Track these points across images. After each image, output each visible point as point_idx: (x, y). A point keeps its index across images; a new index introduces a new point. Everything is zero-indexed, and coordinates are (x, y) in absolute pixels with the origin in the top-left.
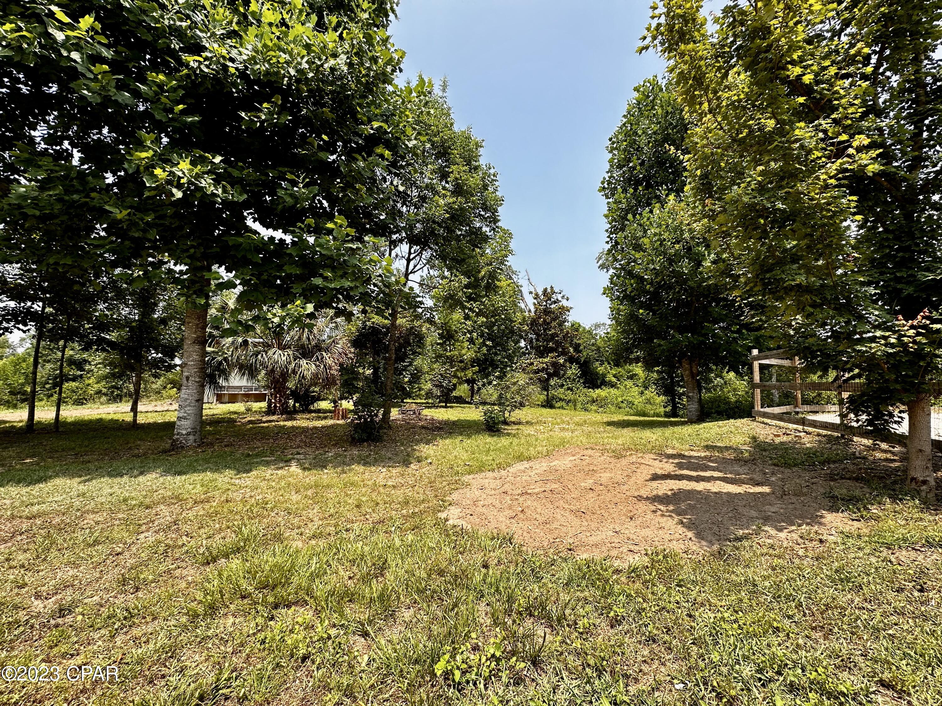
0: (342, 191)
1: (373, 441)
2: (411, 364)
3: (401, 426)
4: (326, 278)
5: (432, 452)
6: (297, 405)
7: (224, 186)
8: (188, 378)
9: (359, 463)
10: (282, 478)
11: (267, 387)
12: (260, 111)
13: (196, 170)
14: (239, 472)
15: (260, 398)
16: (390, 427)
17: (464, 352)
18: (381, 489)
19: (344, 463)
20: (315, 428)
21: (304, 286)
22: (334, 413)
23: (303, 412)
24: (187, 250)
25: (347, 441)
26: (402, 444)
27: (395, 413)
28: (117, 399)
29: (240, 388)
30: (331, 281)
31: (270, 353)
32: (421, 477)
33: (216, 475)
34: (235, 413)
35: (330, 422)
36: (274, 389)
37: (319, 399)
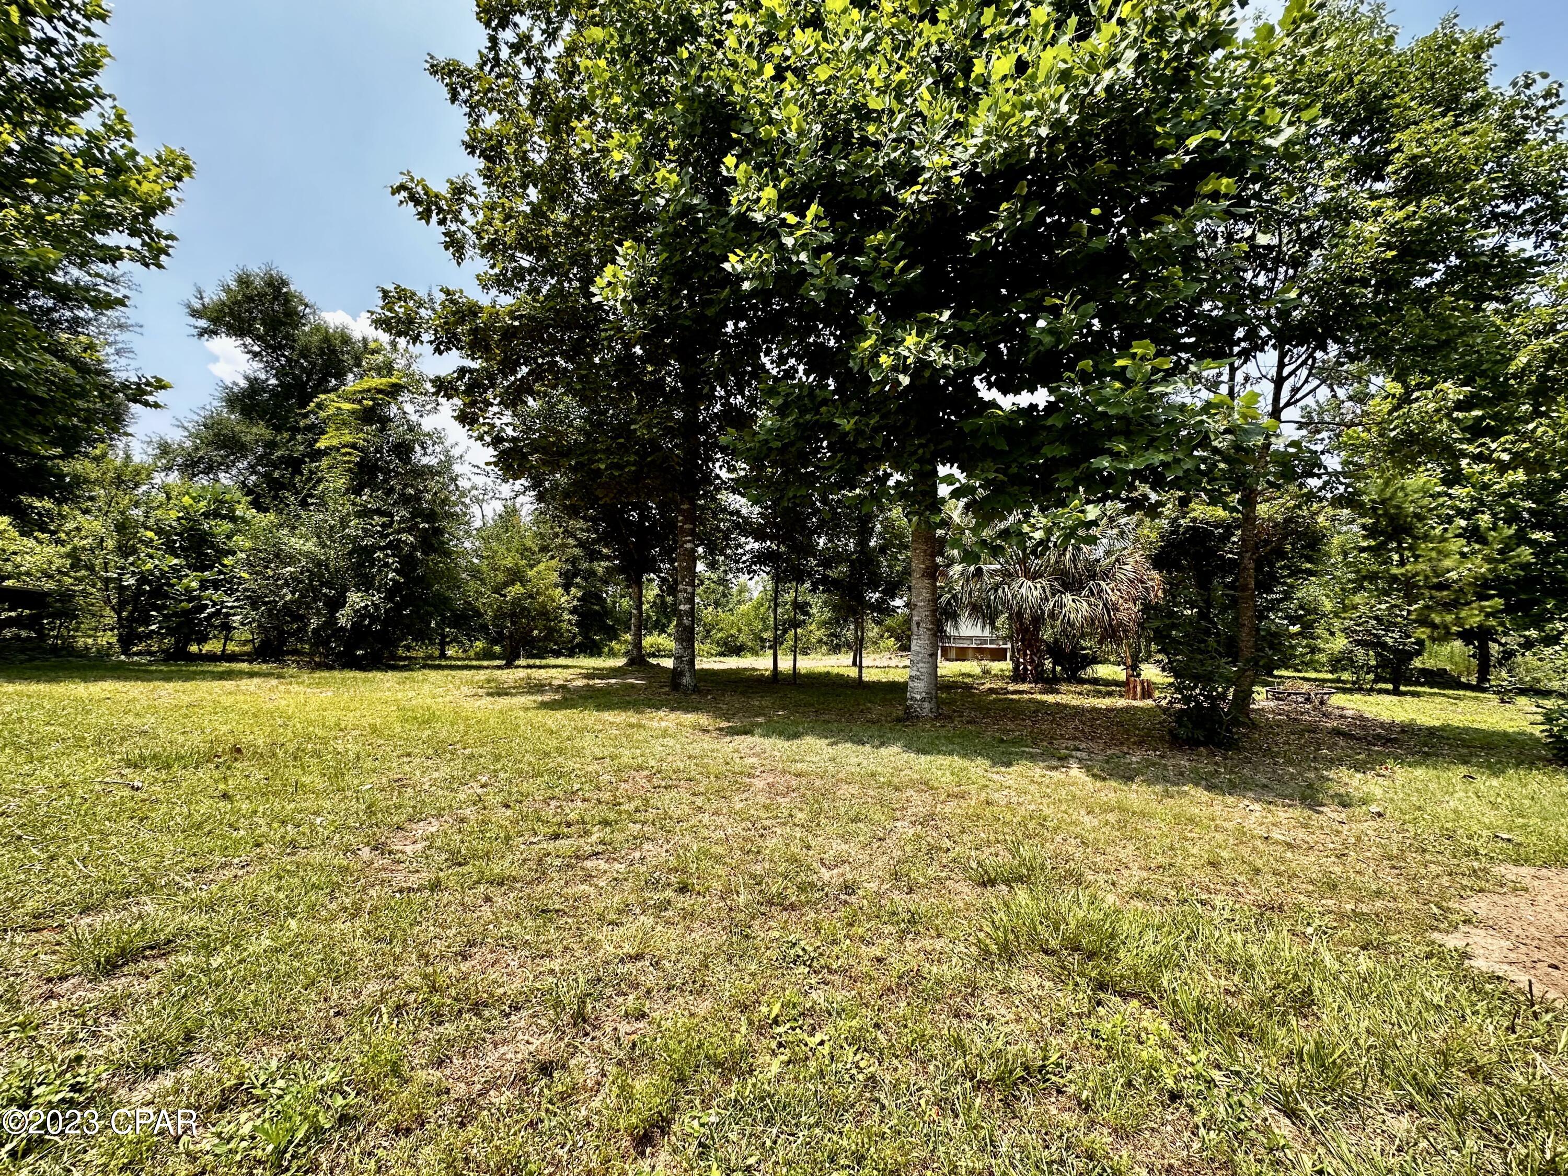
0: (1133, 293)
1: (1219, 745)
2: (1287, 597)
3: (1279, 724)
4: (1116, 455)
5: (1378, 792)
6: (1058, 668)
7: (956, 351)
8: (918, 624)
9: (1197, 784)
10: (1059, 784)
11: (1009, 638)
12: (996, 218)
13: (924, 341)
14: (994, 764)
15: (999, 655)
16: (1254, 726)
17: (1448, 563)
18: (1258, 843)
19: (1165, 779)
20: (1094, 709)
21: (1077, 473)
22: (1125, 688)
23: (1068, 681)
24: (915, 452)
25: (1162, 738)
26: (1290, 762)
27: (1261, 698)
28: (835, 649)
29: (970, 638)
30: (1127, 458)
31: (1015, 586)
32: (1359, 839)
33: (966, 763)
34: (969, 676)
35: (1121, 703)
36: (1022, 641)
37: (1095, 660)
